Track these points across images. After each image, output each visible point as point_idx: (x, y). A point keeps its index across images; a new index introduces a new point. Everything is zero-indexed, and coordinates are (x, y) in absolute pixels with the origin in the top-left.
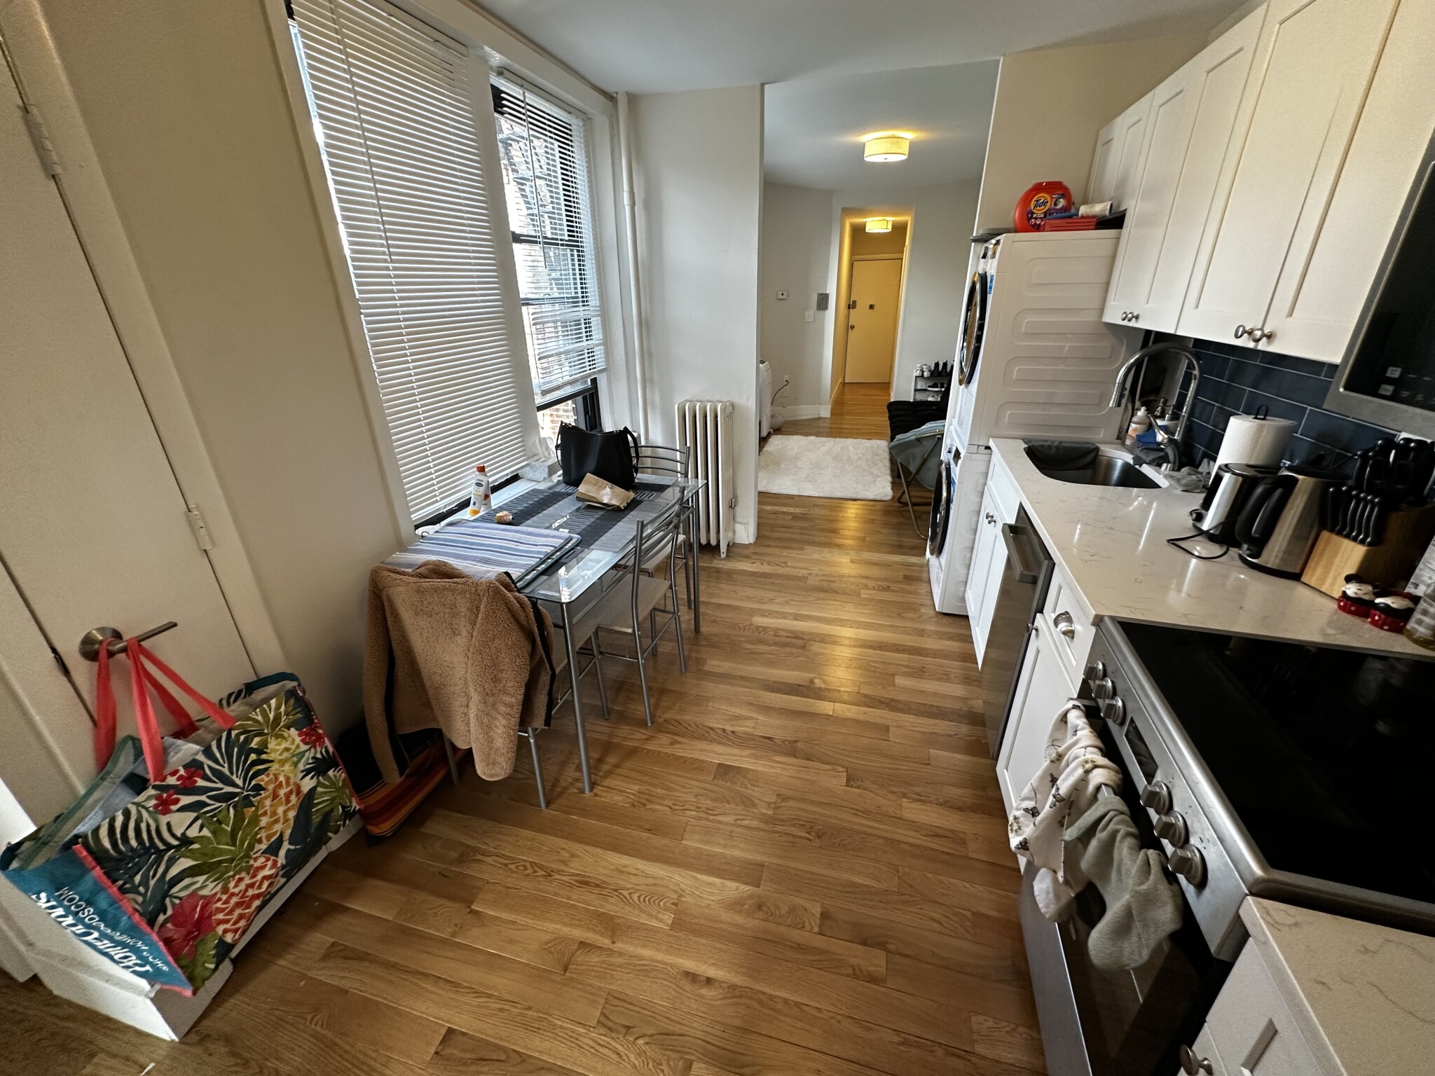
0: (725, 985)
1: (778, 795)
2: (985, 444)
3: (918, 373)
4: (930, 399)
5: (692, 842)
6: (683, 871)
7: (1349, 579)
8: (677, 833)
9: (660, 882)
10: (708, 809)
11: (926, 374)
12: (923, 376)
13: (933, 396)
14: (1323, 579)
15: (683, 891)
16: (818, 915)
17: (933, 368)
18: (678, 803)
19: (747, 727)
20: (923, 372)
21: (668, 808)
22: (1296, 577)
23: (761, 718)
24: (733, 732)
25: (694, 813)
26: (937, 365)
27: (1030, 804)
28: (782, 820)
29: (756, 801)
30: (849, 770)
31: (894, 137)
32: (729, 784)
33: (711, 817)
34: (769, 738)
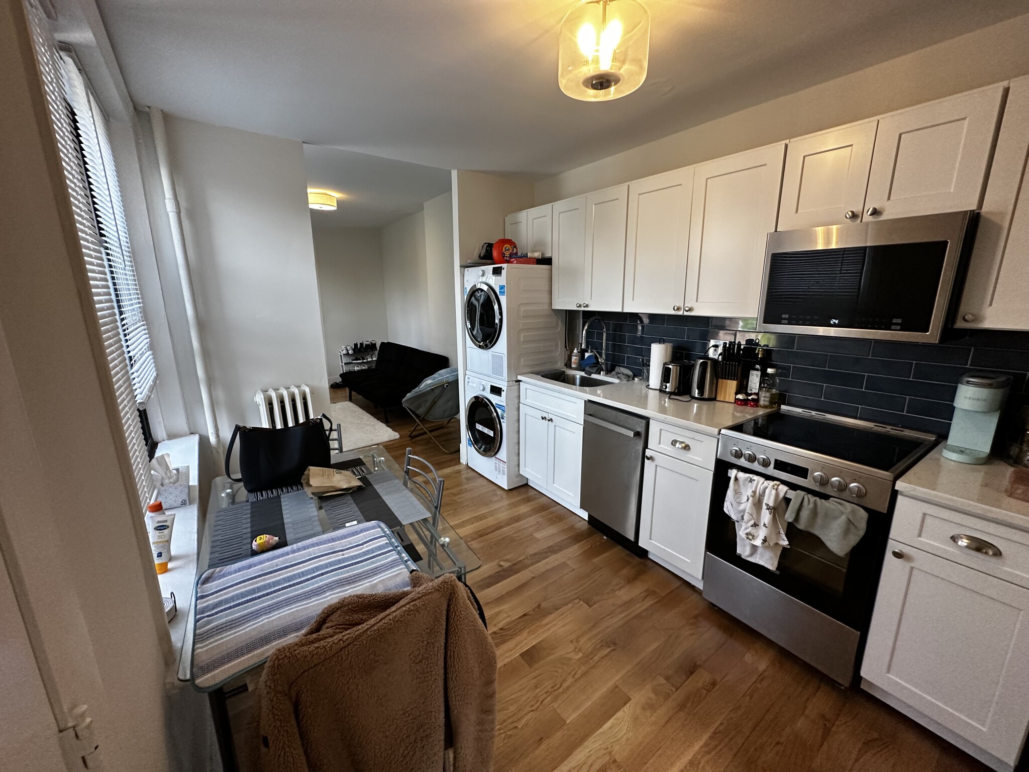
0: (688, 768)
1: (571, 642)
2: (516, 380)
3: (345, 352)
4: (356, 369)
5: (571, 717)
6: (591, 739)
7: (736, 394)
8: (558, 722)
9: (590, 762)
10: (552, 687)
11: (350, 352)
12: (348, 353)
13: (358, 366)
14: (725, 397)
15: (607, 748)
16: (665, 682)
17: (353, 347)
18: (532, 703)
19: (504, 619)
20: (348, 351)
21: (532, 713)
22: (714, 399)
23: (505, 607)
24: (501, 629)
25: (549, 699)
26: (356, 345)
27: (752, 522)
28: (591, 653)
29: (568, 656)
30: (580, 597)
31: (325, 194)
32: (542, 662)
33: (561, 690)
34: (525, 615)
